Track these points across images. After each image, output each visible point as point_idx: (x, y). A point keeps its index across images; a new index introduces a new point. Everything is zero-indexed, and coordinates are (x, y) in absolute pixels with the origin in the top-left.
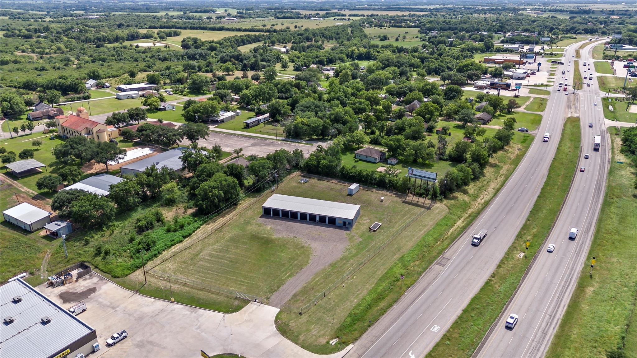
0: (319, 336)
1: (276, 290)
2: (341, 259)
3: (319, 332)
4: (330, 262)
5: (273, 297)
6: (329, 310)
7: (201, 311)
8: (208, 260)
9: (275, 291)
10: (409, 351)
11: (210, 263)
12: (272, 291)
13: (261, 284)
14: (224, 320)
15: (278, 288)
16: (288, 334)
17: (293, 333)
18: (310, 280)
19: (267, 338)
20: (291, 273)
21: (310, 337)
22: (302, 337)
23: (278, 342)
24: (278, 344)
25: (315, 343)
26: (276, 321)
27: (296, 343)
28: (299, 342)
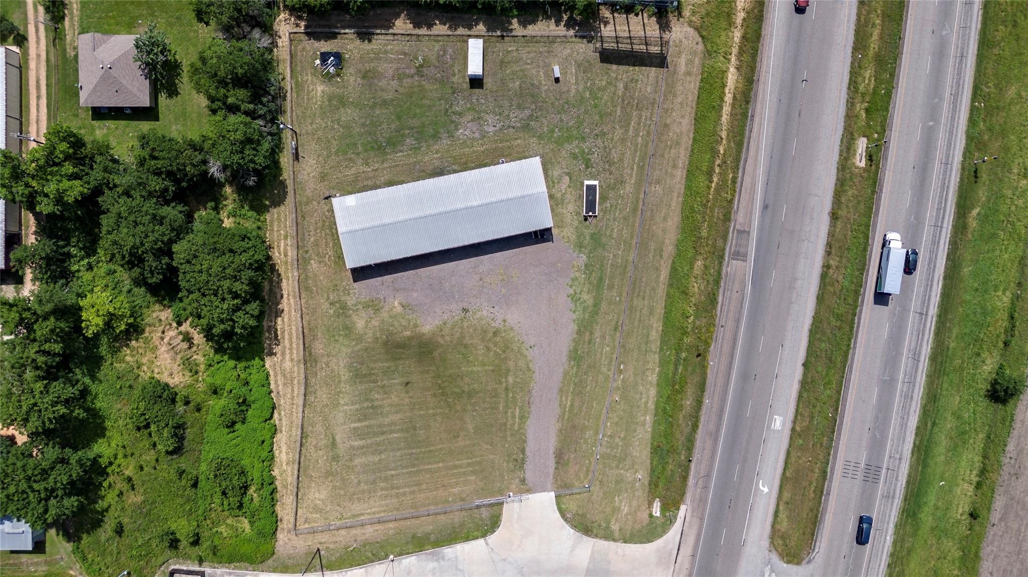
0: (635, 512)
1: (523, 459)
2: (579, 332)
3: (630, 506)
4: (565, 352)
5: (529, 473)
6: (621, 460)
7: (448, 551)
8: (362, 447)
9: (523, 461)
10: (757, 483)
11: (373, 454)
12: (520, 464)
13: (491, 457)
14: (492, 550)
15: (523, 451)
16: (595, 531)
17: (600, 526)
18: (558, 411)
19: (572, 551)
20: (521, 408)
21: (624, 519)
22: (615, 527)
23: (590, 550)
24: (593, 552)
25: (637, 527)
26: (563, 515)
27: (614, 540)
28: (617, 535)
